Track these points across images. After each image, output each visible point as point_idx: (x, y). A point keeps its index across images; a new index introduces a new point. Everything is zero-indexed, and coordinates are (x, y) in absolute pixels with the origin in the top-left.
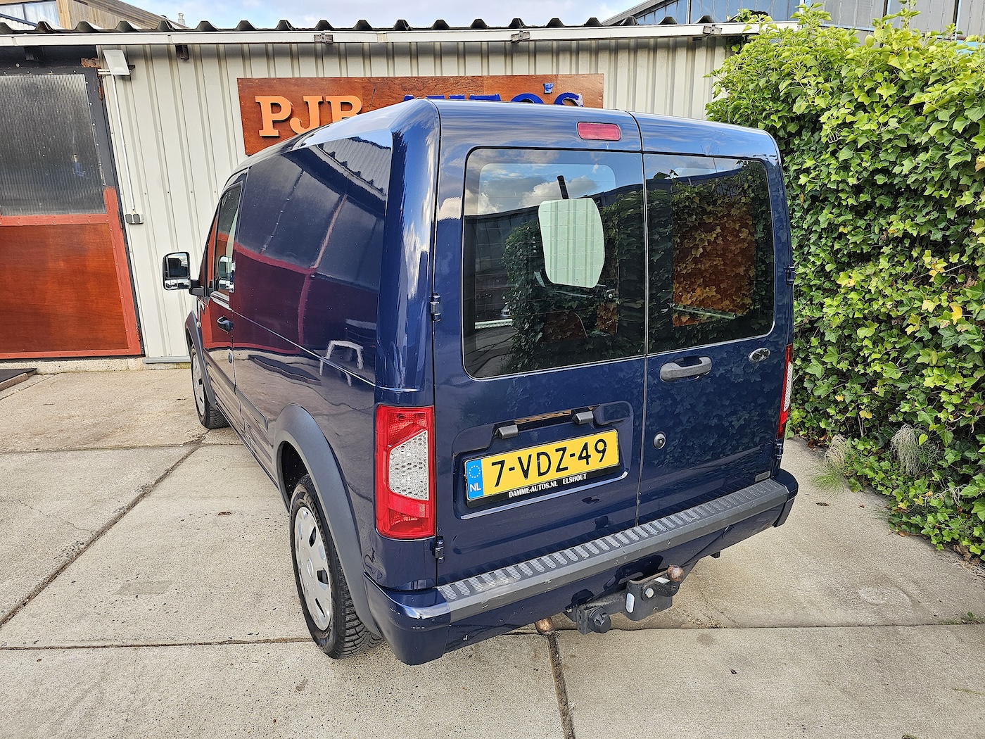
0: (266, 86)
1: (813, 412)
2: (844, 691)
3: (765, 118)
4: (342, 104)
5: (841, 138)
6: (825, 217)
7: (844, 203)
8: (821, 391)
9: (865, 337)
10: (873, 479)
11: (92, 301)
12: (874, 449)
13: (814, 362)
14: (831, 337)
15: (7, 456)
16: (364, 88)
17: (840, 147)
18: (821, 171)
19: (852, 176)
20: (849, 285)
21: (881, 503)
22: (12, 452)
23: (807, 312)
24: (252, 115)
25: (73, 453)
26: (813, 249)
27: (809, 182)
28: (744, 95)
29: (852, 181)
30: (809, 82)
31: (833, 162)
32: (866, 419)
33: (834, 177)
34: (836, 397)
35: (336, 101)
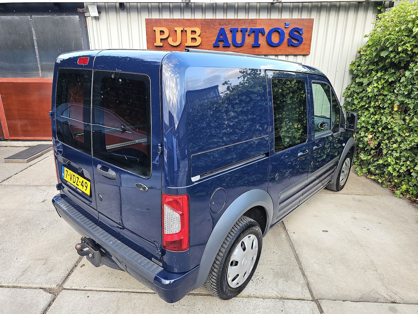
0: (158, 22)
1: (413, 186)
4: (192, 31)
15: (52, 188)
16: (202, 24)
22: (53, 186)
24: (151, 36)
28: (393, 33)
35: (189, 30)
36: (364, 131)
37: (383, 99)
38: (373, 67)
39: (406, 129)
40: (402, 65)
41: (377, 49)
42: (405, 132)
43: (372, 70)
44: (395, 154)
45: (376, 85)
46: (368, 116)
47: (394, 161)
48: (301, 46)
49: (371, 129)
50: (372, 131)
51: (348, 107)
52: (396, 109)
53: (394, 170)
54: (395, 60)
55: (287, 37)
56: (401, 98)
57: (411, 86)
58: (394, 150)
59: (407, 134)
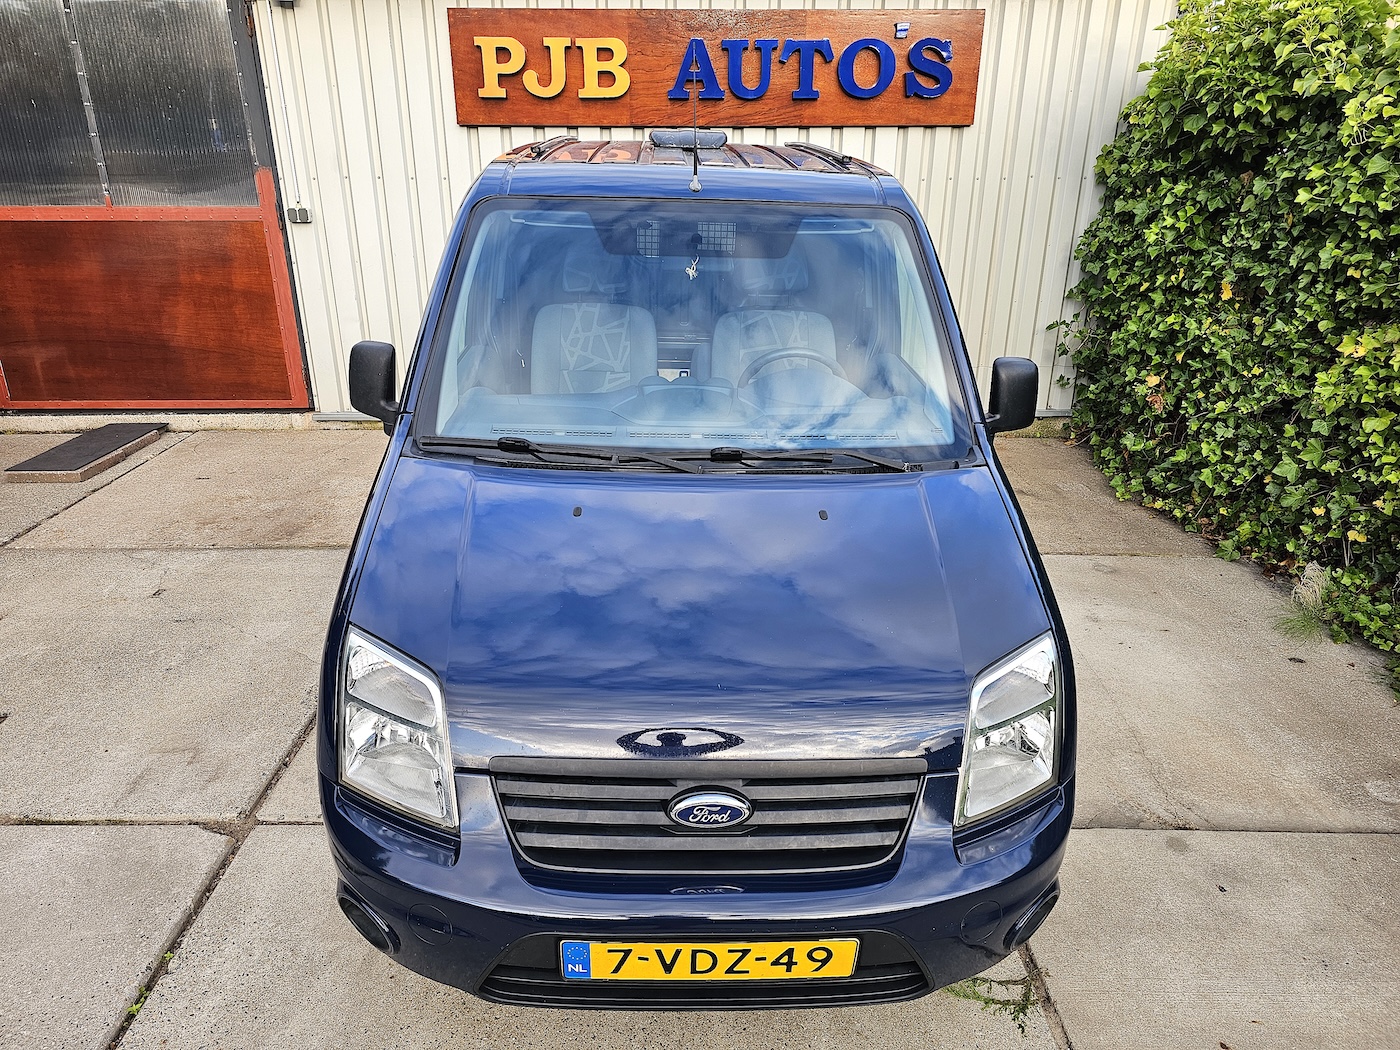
0: (489, 21)
1: (1272, 526)
2: (1367, 918)
3: (1246, 97)
4: (600, 51)
5: (1371, 140)
6: (1328, 254)
7: (1363, 236)
8: (1293, 499)
9: (1374, 431)
10: (1365, 627)
11: (241, 332)
12: (1366, 584)
13: (1286, 459)
14: (1321, 427)
15: (177, 554)
16: (630, 26)
17: (1369, 152)
18: (1334, 186)
19: (1384, 199)
20: (1355, 355)
21: (1378, 661)
22: (180, 548)
23: (1284, 388)
24: (469, 65)
25: (265, 552)
26: (1302, 296)
27: (1311, 200)
28: (1217, 60)
29: (1383, 206)
30: (1328, 51)
31: (1355, 174)
32: (1355, 542)
33: (1354, 198)
34: (1314, 509)
35: (590, 46)
36: (1136, 365)
37: (1191, 266)
38: (1164, 165)
39: (1253, 355)
40: (1247, 159)
41: (1173, 108)
42: (1250, 363)
43: (1161, 173)
44: (1223, 432)
45: (1169, 221)
46: (1148, 316)
47: (1218, 452)
48: (947, 98)
49: (1157, 359)
50: (1160, 365)
51: (1092, 291)
52: (1226, 295)
53: (1218, 478)
54: (1227, 142)
55: (901, 68)
56: (1240, 262)
57: (1268, 225)
58: (1220, 420)
59: (1257, 371)
